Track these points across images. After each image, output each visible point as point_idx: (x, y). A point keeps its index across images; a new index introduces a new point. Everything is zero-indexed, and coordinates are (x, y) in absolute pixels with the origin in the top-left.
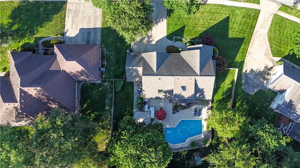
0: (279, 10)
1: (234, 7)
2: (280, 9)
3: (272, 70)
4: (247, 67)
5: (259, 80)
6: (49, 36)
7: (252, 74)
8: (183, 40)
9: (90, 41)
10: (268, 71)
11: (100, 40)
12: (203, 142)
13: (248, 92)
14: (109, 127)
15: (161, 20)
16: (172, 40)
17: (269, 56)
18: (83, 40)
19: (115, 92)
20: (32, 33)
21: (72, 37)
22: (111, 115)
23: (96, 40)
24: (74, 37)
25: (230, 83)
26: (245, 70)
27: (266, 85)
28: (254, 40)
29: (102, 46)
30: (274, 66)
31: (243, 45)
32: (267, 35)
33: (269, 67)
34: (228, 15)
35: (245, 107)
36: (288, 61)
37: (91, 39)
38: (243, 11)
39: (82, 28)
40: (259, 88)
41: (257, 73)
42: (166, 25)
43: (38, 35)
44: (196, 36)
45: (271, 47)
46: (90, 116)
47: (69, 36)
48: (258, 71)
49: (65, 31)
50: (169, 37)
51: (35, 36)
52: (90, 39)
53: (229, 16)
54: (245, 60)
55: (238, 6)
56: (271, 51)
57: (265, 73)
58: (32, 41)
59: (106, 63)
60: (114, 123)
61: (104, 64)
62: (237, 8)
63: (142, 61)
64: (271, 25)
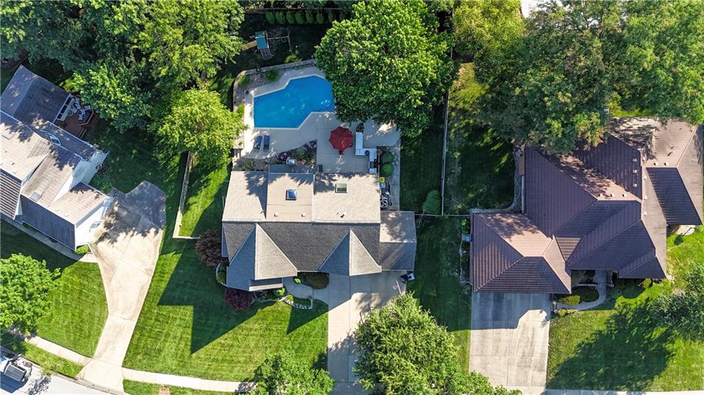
0: (82, 367)
1: (179, 374)
2: (79, 368)
3: (101, 235)
4: (154, 240)
5: (128, 212)
6: (583, 312)
7: (144, 227)
8: (292, 302)
9: (494, 300)
10: (110, 233)
11: (472, 302)
12: (253, 81)
13: (153, 187)
14: (453, 114)
15: (339, 346)
16: (315, 301)
17: (106, 266)
18: (509, 302)
19: (440, 190)
20: (620, 319)
21: (533, 309)
22: (449, 139)
23: (481, 302)
24: (529, 309)
25: (192, 207)
26: (158, 235)
27: (115, 201)
28: (138, 301)
29: (469, 288)
30: (97, 243)
31: (162, 290)
32: (109, 312)
33: (107, 241)
34: (194, 355)
35: (161, 155)
36: (64, 254)
37: (491, 303)
38: (161, 365)
39: (512, 330)
40: (130, 196)
41: (134, 228)
42: (329, 333)
43: (607, 314)
44: (264, 309)
45: (101, 285)
46: (494, 139)
47: (541, 312)
48: (129, 231)
49: (549, 322)
50: (321, 309)
51: (614, 312)
52: (494, 303)
53: (192, 353)
54: (158, 257)
55: (172, 375)
56: (100, 275)
57: (115, 229)
58: (620, 300)
59: (460, 251)
60: (443, 122)
61: (464, 249)
62: (173, 372)
63: (381, 256)
64: (99, 334)
